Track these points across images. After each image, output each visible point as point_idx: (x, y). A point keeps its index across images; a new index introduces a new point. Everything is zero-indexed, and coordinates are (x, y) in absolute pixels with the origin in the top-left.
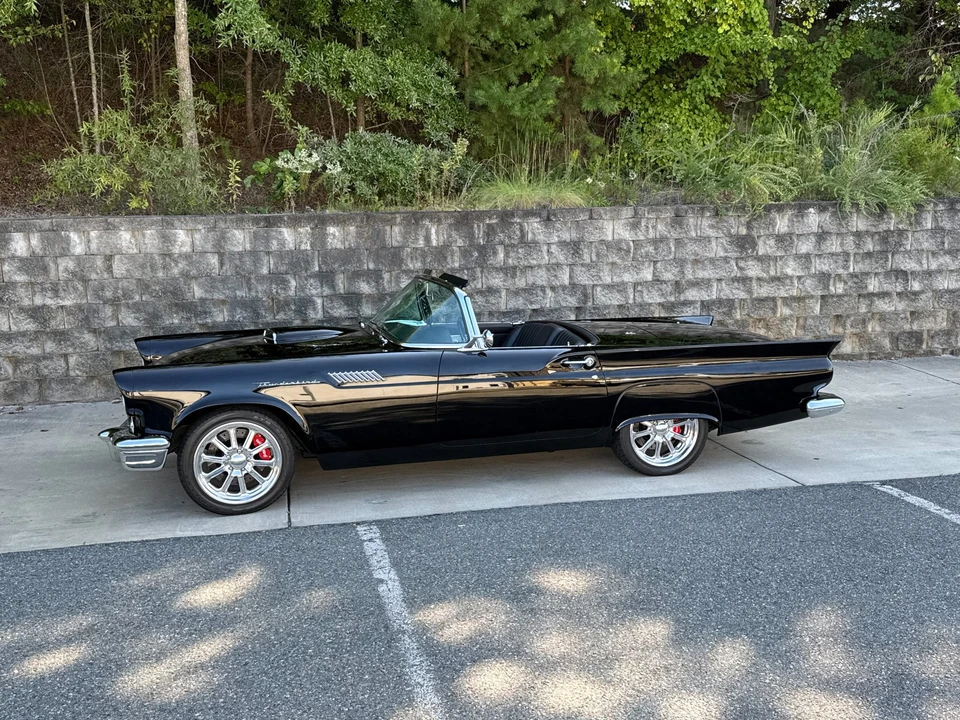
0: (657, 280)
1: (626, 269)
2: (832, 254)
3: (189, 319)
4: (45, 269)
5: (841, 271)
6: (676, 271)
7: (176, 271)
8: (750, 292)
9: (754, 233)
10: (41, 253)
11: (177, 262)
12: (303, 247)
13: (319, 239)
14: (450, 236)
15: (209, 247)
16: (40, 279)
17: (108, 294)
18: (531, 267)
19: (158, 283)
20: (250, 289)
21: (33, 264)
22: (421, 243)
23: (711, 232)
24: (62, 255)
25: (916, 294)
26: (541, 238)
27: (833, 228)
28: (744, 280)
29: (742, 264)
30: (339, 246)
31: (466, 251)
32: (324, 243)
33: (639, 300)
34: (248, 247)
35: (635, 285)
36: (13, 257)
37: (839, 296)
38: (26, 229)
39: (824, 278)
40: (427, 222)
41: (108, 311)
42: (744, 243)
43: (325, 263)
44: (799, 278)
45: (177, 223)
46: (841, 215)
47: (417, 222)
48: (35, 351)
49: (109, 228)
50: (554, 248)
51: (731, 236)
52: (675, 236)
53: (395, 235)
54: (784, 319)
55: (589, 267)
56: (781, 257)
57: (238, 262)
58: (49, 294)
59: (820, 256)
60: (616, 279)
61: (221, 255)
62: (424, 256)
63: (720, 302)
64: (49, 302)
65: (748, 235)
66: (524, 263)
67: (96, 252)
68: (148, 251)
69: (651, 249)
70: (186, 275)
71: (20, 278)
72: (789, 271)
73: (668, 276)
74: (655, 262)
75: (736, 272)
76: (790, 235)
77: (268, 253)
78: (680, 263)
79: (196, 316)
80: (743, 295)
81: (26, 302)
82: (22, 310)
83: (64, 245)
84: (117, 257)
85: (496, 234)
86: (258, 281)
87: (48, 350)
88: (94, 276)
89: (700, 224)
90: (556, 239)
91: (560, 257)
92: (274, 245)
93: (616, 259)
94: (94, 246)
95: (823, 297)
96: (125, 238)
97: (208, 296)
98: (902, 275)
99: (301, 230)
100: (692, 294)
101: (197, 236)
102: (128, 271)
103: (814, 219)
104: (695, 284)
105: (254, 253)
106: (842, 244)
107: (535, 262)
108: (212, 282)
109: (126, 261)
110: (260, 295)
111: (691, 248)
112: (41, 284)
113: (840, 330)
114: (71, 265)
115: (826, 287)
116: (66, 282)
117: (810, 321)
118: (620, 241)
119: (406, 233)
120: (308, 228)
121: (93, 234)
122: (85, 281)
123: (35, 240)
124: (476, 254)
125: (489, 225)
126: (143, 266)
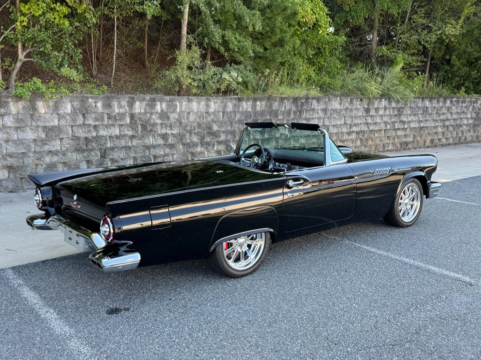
0: (345, 124)
1: (338, 119)
2: (388, 115)
3: (213, 139)
4: (168, 118)
5: (389, 121)
6: (350, 120)
7: (209, 119)
8: (369, 128)
9: (370, 107)
10: (166, 111)
11: (210, 115)
12: (248, 110)
13: (254, 106)
14: (291, 106)
15: (221, 110)
16: (165, 122)
17: (188, 128)
18: (313, 118)
19: (204, 124)
20: (232, 127)
21: (164, 115)
22: (283, 108)
23: (359, 107)
24: (173, 112)
25: (406, 129)
26: (316, 107)
27: (387, 106)
28: (367, 124)
29: (367, 118)
30: (259, 110)
31: (295, 112)
32: (255, 108)
33: (340, 131)
34: (232, 109)
35: (340, 125)
36: (157, 112)
37: (389, 130)
38: (161, 101)
39: (386, 123)
40: (285, 101)
41: (188, 136)
42: (367, 110)
43: (255, 116)
44: (380, 123)
45: (212, 100)
46: (390, 102)
47: (282, 101)
48: (162, 153)
49: (189, 101)
50: (319, 111)
51: (364, 108)
52: (350, 108)
53: (275, 105)
54: (376, 138)
55: (329, 118)
56: (376, 116)
57: (229, 116)
58: (169, 128)
59: (384, 115)
60: (335, 123)
61: (223, 113)
62: (283, 114)
63: (361, 131)
64: (168, 132)
65: (368, 108)
66: (311, 117)
67: (184, 111)
68: (201, 111)
69: (344, 112)
70: (213, 120)
71: (159, 121)
72: (378, 121)
73: (348, 122)
74: (345, 117)
75: (365, 121)
76: (378, 108)
77: (238, 112)
78: (352, 117)
79: (216, 137)
80: (367, 129)
81: (160, 132)
82: (159, 135)
83: (175, 108)
84: (191, 113)
85: (304, 105)
86: (235, 123)
87: (167, 152)
88: (184, 121)
89: (357, 103)
90: (320, 108)
91: (321, 114)
92: (241, 109)
93: (335, 116)
94: (183, 108)
95: (385, 130)
96: (194, 105)
97: (220, 129)
98: (403, 122)
99: (249, 103)
100: (354, 129)
101: (216, 105)
102: (195, 119)
103: (384, 103)
104: (356, 125)
105: (234, 112)
106: (389, 112)
107: (314, 117)
108: (221, 124)
109: (194, 115)
110: (236, 129)
111: (354, 112)
112: (166, 124)
113: (388, 141)
114: (176, 116)
115: (386, 126)
116: (175, 123)
117: (382, 138)
118: (337, 109)
119: (280, 105)
120: (251, 102)
121: (184, 103)
122: (181, 123)
123: (164, 105)
124: (298, 113)
125: (302, 102)
126: (200, 117)
